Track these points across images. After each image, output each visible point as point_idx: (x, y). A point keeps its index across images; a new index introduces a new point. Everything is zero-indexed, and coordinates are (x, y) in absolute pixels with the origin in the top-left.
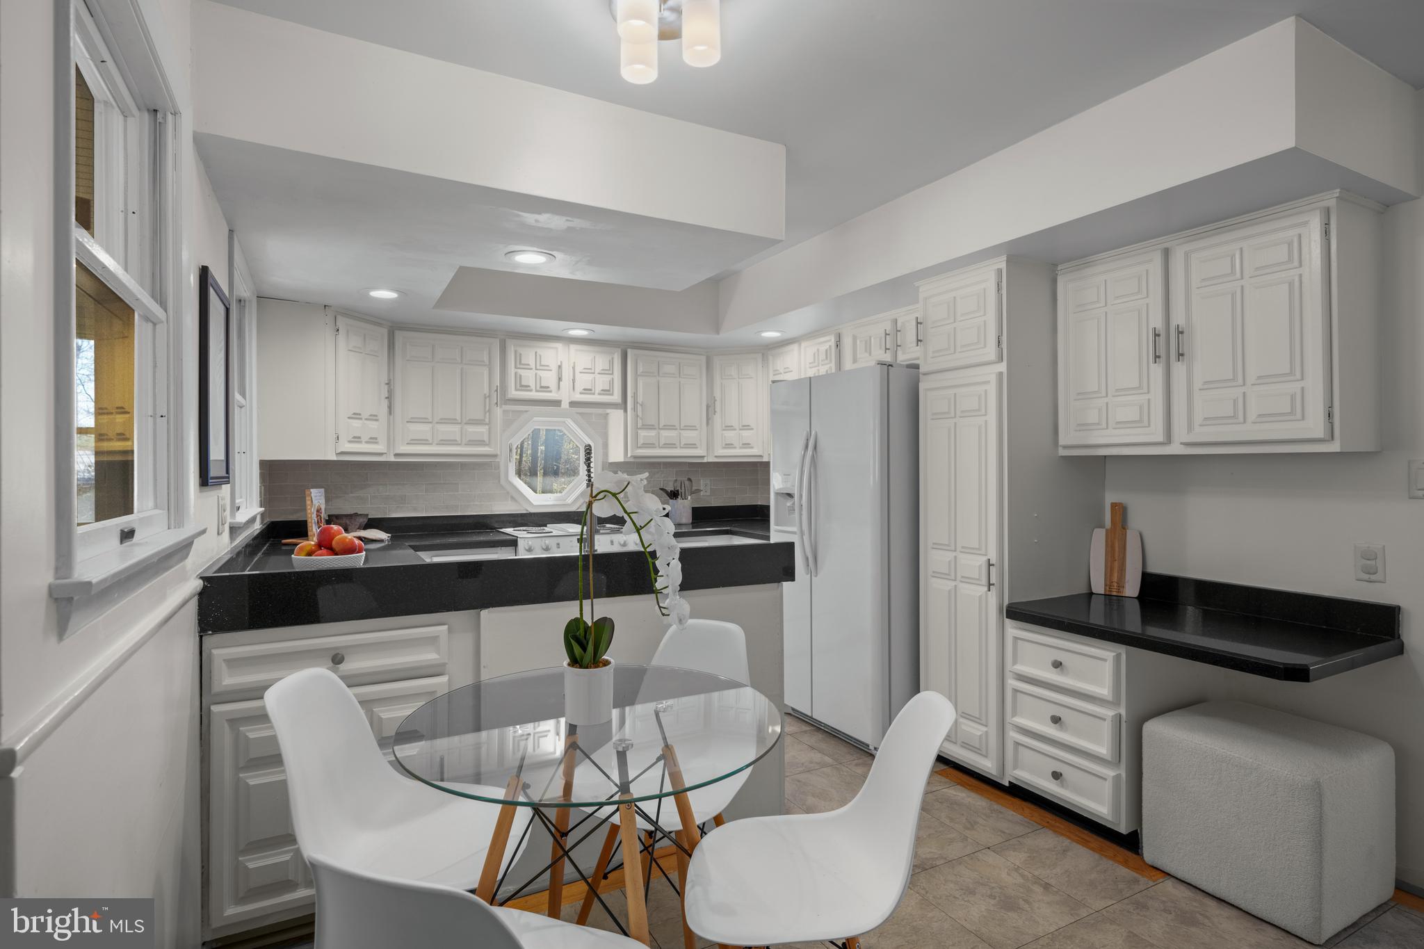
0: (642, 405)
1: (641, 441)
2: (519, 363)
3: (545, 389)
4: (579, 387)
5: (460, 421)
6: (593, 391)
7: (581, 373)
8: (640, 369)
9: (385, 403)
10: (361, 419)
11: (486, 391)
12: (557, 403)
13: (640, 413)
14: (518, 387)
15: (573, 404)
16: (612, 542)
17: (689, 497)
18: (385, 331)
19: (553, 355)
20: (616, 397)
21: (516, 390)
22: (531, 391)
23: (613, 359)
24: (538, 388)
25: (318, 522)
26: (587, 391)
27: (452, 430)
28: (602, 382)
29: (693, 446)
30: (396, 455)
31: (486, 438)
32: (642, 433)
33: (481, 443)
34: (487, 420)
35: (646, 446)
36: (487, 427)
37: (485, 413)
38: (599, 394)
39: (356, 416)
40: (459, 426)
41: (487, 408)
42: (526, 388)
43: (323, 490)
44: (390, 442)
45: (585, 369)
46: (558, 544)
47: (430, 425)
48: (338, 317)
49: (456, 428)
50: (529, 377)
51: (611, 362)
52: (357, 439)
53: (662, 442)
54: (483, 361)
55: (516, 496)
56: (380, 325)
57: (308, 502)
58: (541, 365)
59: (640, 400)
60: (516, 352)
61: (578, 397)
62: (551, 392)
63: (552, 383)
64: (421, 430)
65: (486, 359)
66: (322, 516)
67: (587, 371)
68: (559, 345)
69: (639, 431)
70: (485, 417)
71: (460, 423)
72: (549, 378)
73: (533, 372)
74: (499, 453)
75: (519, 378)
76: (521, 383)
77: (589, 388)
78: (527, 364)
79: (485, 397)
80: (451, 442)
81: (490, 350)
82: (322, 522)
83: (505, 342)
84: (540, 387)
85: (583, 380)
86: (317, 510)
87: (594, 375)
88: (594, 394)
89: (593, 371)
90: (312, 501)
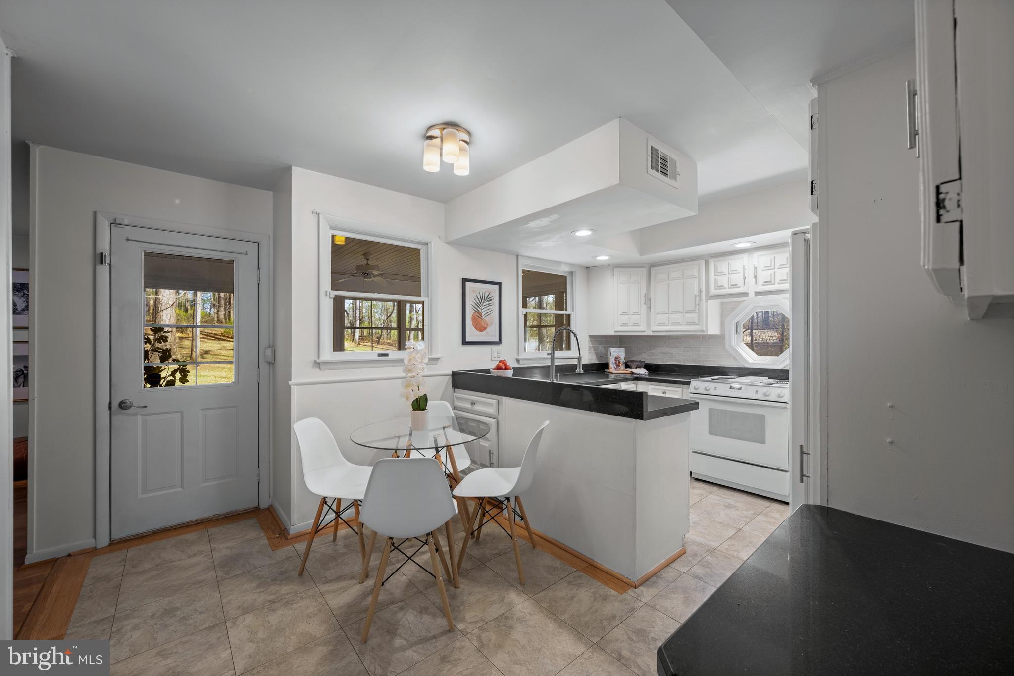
2: (717, 273)
3: (734, 286)
4: (761, 280)
5: (682, 312)
6: (773, 282)
7: (763, 270)
9: (644, 308)
10: (628, 315)
11: (697, 292)
12: (746, 294)
14: (716, 287)
15: (757, 294)
16: (757, 392)
18: (644, 270)
19: (739, 263)
21: (715, 289)
22: (725, 288)
24: (730, 287)
25: (616, 363)
26: (767, 283)
27: (678, 317)
28: (781, 274)
30: (653, 332)
31: (696, 321)
33: (694, 323)
34: (697, 310)
36: (697, 314)
37: (696, 306)
38: (779, 284)
39: (624, 314)
40: (682, 315)
41: (697, 302)
42: (721, 287)
43: (624, 348)
44: (648, 325)
45: (765, 267)
46: (715, 388)
47: (667, 315)
48: (615, 269)
49: (679, 316)
50: (723, 281)
52: (625, 325)
54: (694, 276)
55: (737, 356)
56: (643, 268)
57: (609, 354)
58: (731, 271)
60: (715, 265)
61: (762, 288)
62: (739, 287)
63: (740, 282)
64: (663, 318)
65: (696, 274)
66: (621, 360)
67: (766, 269)
68: (745, 255)
70: (695, 308)
72: (737, 279)
73: (727, 276)
74: (705, 330)
75: (716, 281)
76: (719, 285)
77: (770, 280)
78: (722, 272)
79: (696, 296)
80: (678, 324)
81: (699, 268)
82: (620, 363)
83: (708, 260)
84: (731, 285)
85: (763, 276)
86: (616, 358)
87: (774, 270)
88: (775, 284)
89: (773, 268)
90: (611, 353)
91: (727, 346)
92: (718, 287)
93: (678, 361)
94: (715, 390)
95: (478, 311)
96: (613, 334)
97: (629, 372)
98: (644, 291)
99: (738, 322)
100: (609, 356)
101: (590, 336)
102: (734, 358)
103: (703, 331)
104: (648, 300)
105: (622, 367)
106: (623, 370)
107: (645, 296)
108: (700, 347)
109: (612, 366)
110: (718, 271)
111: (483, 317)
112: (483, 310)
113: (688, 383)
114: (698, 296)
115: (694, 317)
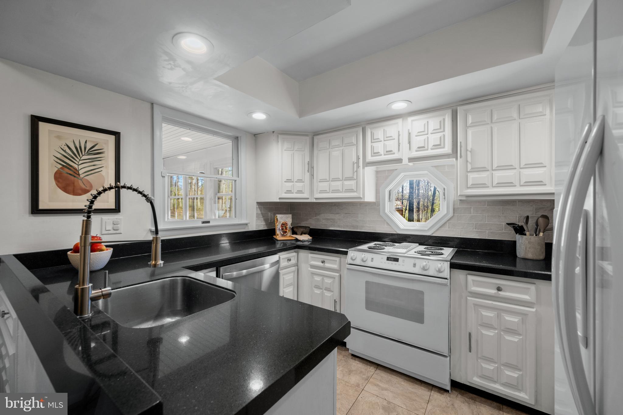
0: (471, 152)
1: (470, 183)
2: (374, 140)
3: (389, 152)
4: (414, 146)
5: (342, 179)
6: (426, 148)
7: (416, 136)
8: (470, 120)
9: (307, 175)
10: (293, 182)
11: (355, 160)
12: (399, 161)
13: (469, 159)
14: (373, 154)
15: (411, 160)
16: (415, 265)
17: (541, 234)
18: (308, 139)
19: (394, 129)
20: (448, 149)
21: (372, 156)
22: (381, 155)
23: (444, 119)
24: (385, 153)
25: (282, 229)
26: (420, 148)
27: (338, 185)
28: (434, 139)
29: (540, 183)
30: (316, 199)
31: (354, 188)
32: (471, 176)
33: (351, 191)
34: (355, 177)
35: (474, 186)
36: (355, 181)
37: (354, 173)
38: (432, 149)
39: (288, 181)
40: (341, 182)
41: (355, 170)
42: (377, 154)
43: (291, 215)
44: (312, 192)
45: (419, 132)
46: (372, 259)
47: (328, 183)
48: (279, 136)
49: (339, 183)
50: (379, 147)
51: (442, 124)
52: (289, 192)
53: (495, 182)
54: (353, 143)
55: (389, 222)
56: (307, 135)
58: (387, 137)
59: (469, 148)
60: (371, 132)
61: (415, 154)
62: (394, 154)
63: (395, 149)
64: (324, 186)
65: (354, 141)
66: (288, 227)
67: (420, 134)
68: (400, 121)
69: (469, 174)
70: (353, 176)
71: (342, 180)
72: (392, 145)
73: (382, 143)
74: (362, 197)
75: (372, 148)
76: (375, 151)
77: (423, 146)
78: (378, 139)
79: (354, 164)
80: (337, 191)
81: (357, 135)
82: (287, 229)
83: (365, 127)
84: (387, 152)
85: (417, 141)
86: (283, 224)
87: (427, 135)
88: (427, 150)
89: (426, 132)
90: (277, 220)
91: (381, 213)
92: (374, 153)
93: (339, 226)
94: (372, 261)
95: (71, 166)
96: (278, 201)
97: (294, 238)
98: (307, 159)
99: (391, 190)
100: (276, 222)
101: (258, 203)
102: (388, 224)
103: (360, 198)
104: (311, 168)
105: (289, 233)
106: (290, 236)
107: (308, 164)
108: (358, 214)
109: (278, 232)
110: (374, 138)
111: (82, 176)
112: (80, 167)
113: (346, 253)
114: (356, 163)
115: (351, 184)
